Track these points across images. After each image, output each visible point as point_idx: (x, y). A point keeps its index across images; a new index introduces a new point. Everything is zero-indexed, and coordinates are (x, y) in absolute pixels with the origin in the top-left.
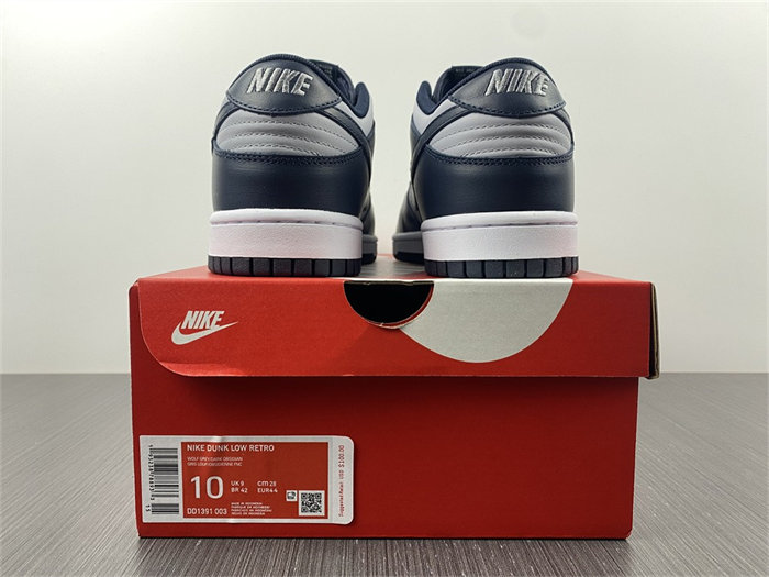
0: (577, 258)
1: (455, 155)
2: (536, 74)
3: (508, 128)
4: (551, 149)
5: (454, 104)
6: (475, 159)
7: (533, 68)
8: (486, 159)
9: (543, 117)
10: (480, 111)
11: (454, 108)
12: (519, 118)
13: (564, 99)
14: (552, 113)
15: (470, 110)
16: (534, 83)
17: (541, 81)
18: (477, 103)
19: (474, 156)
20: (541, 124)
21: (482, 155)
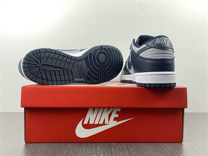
0: (176, 83)
1: (147, 58)
2: (167, 39)
3: (161, 52)
4: (171, 57)
5: (146, 46)
6: (153, 59)
7: (166, 38)
8: (156, 59)
9: (169, 49)
10: (154, 48)
11: (147, 47)
12: (164, 50)
13: (173, 45)
14: (171, 48)
15: (151, 47)
16: (167, 41)
17: (168, 41)
18: (153, 46)
19: (152, 58)
20: (169, 51)
21: (154, 58)
